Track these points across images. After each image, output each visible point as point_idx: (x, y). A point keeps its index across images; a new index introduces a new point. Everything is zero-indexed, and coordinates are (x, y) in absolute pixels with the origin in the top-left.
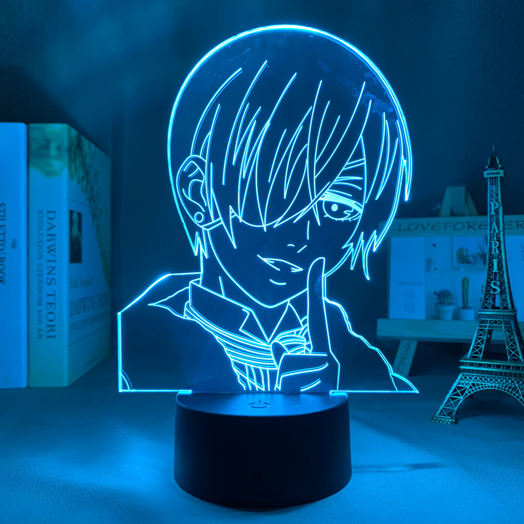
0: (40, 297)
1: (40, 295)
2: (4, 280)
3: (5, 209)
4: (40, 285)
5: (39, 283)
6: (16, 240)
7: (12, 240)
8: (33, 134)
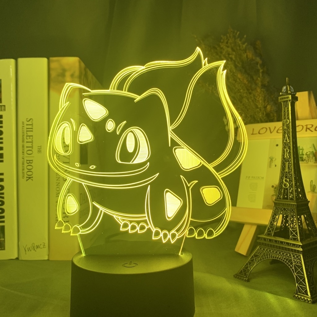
0: (58, 191)
1: (58, 189)
2: (32, 177)
3: (32, 123)
4: (58, 182)
5: (57, 180)
6: (41, 147)
7: (38, 147)
8: (53, 65)
